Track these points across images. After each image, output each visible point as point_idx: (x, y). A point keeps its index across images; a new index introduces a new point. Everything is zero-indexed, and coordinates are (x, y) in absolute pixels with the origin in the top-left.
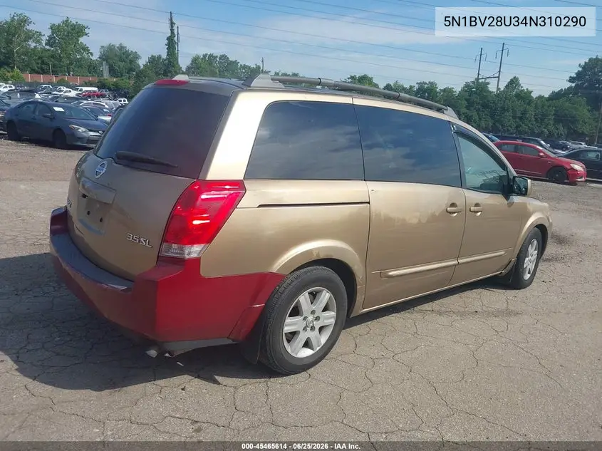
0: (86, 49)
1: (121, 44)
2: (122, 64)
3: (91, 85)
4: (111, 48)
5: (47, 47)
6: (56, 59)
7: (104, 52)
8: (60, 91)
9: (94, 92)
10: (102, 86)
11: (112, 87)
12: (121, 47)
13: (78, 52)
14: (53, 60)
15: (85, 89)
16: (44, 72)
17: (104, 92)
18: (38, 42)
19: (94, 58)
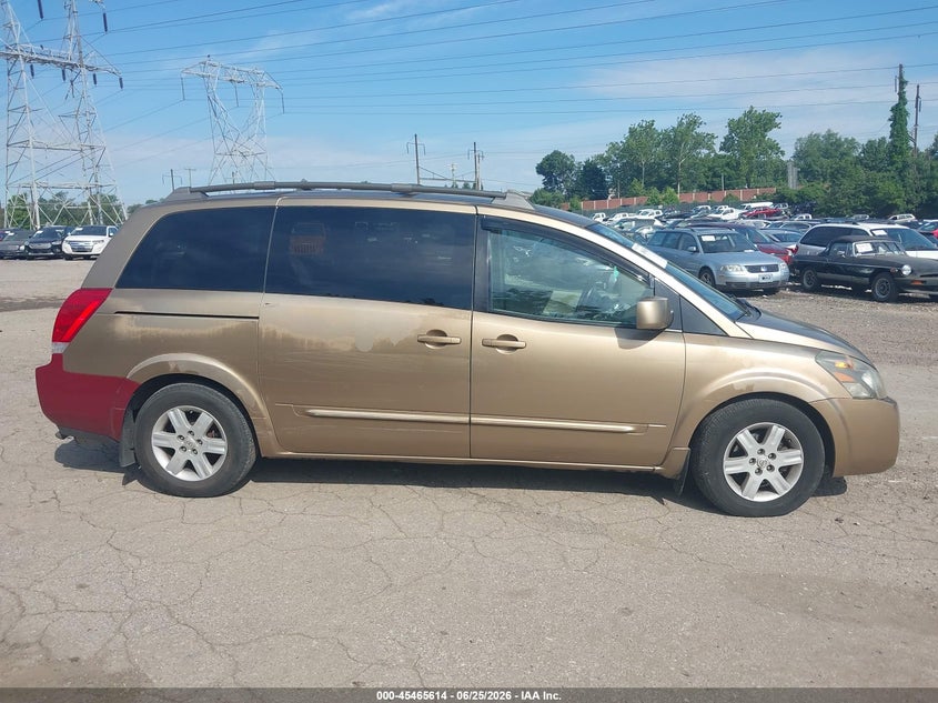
0: (774, 147)
1: (829, 130)
2: (825, 162)
3: (765, 199)
4: (813, 140)
5: (723, 153)
6: (733, 168)
7: (801, 146)
8: (719, 212)
9: (765, 209)
10: (780, 199)
11: (795, 199)
12: (830, 135)
13: (764, 152)
14: (728, 170)
15: (753, 205)
16: (715, 188)
17: (781, 207)
18: (710, 148)
19: (784, 159)
